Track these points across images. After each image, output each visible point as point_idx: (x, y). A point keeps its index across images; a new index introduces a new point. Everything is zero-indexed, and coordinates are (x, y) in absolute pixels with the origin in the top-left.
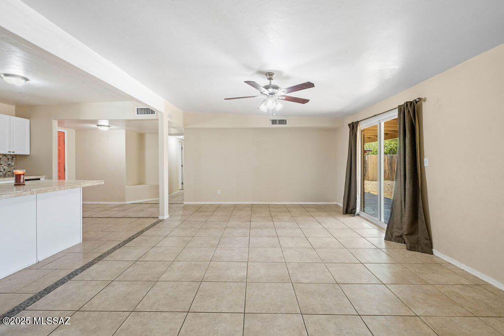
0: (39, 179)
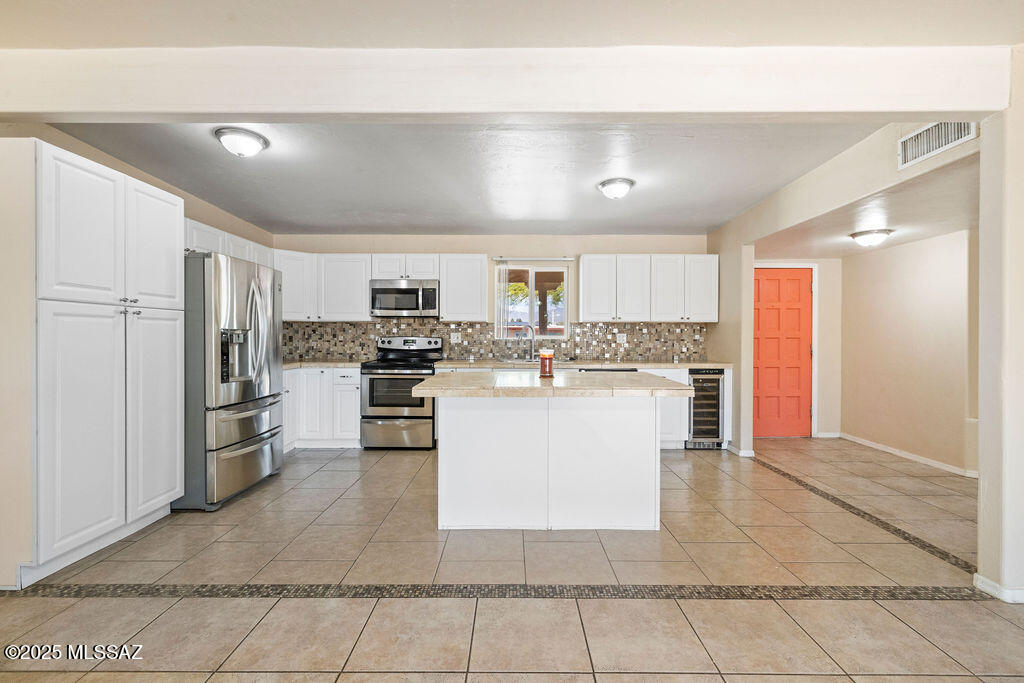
0: (636, 370)
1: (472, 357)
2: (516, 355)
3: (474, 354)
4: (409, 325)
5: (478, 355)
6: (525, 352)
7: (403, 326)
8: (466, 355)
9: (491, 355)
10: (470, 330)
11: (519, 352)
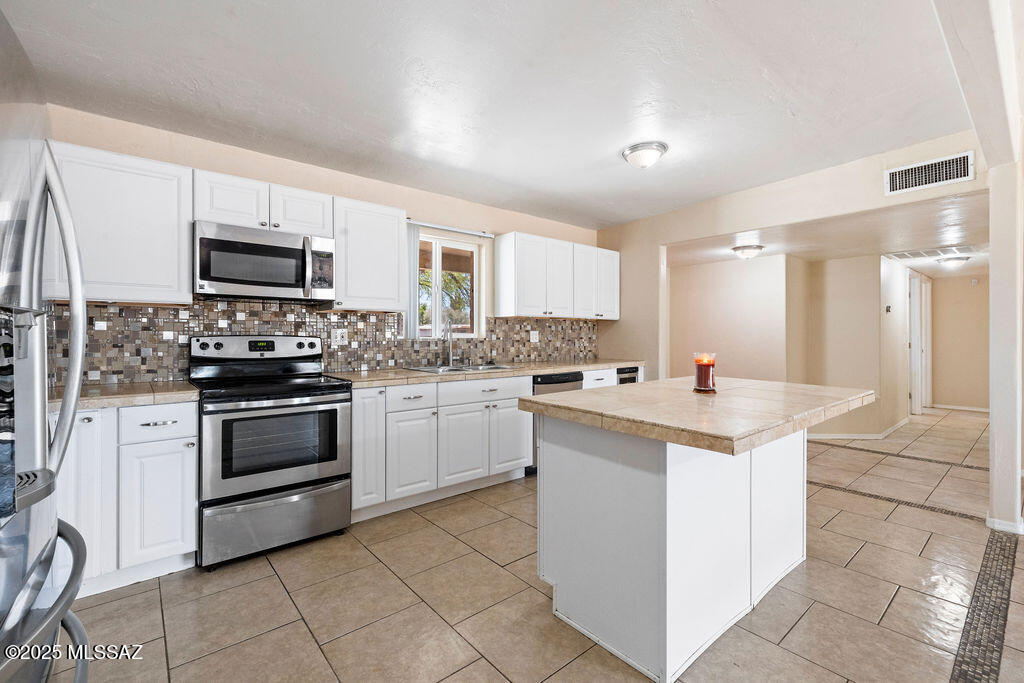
1: (364, 367)
2: (424, 361)
3: (368, 363)
4: (253, 314)
5: (373, 363)
6: (437, 355)
7: (241, 316)
8: (354, 364)
9: (391, 363)
10: (361, 325)
11: (430, 356)
